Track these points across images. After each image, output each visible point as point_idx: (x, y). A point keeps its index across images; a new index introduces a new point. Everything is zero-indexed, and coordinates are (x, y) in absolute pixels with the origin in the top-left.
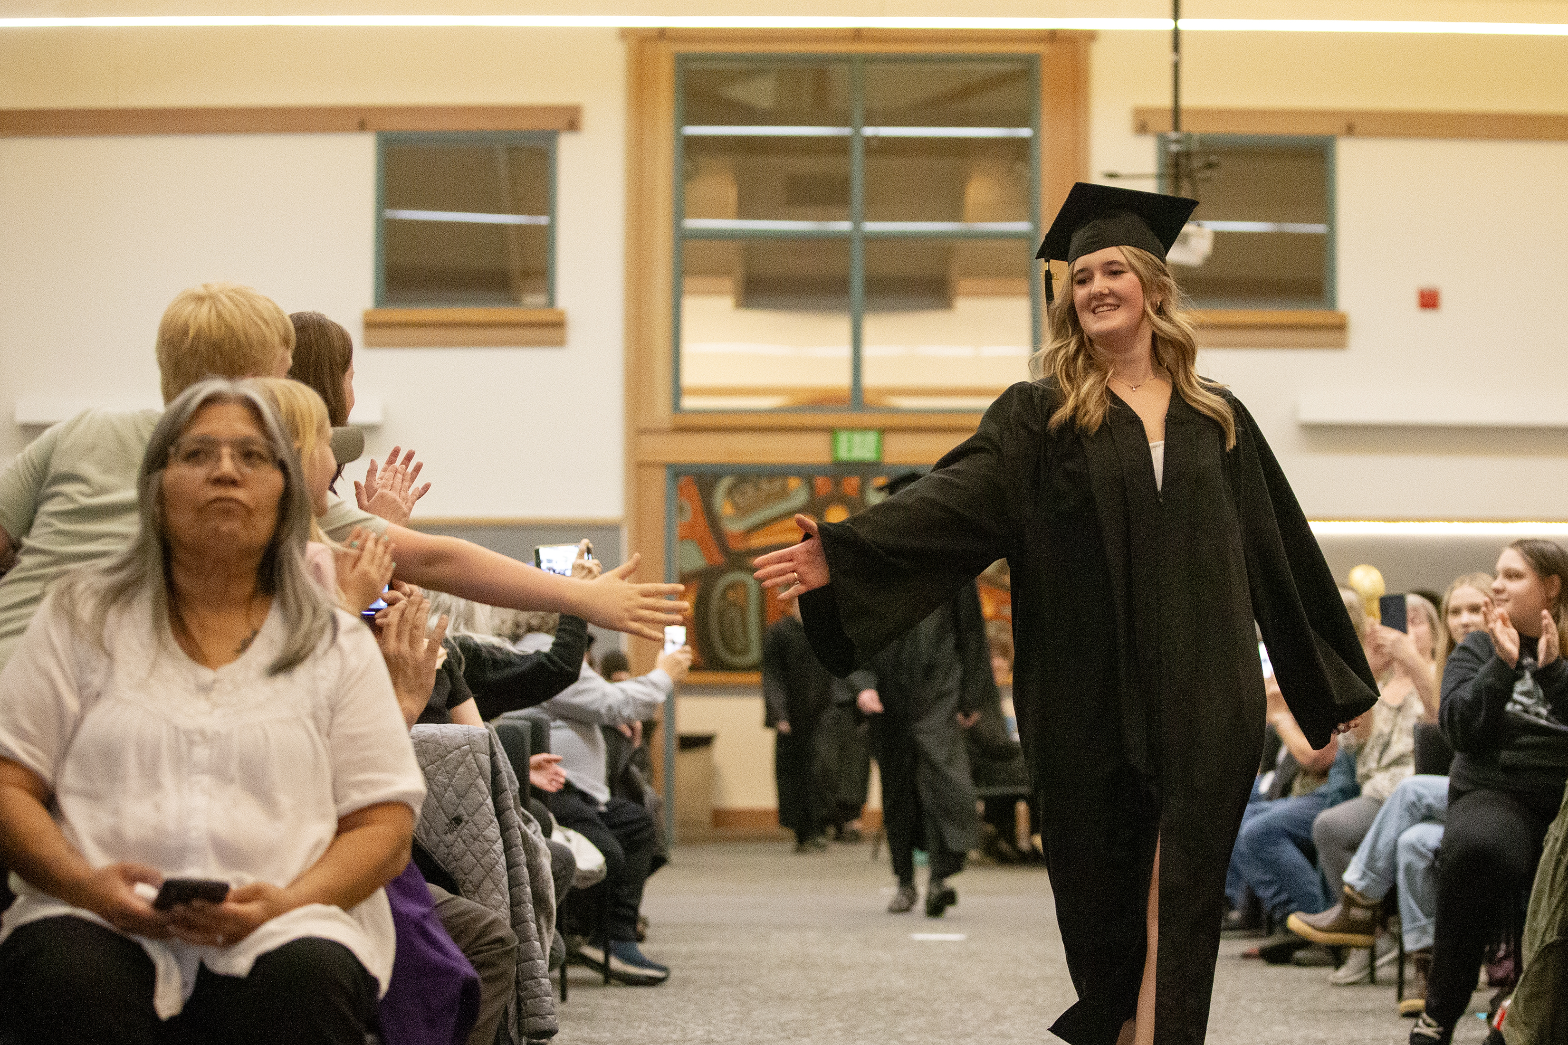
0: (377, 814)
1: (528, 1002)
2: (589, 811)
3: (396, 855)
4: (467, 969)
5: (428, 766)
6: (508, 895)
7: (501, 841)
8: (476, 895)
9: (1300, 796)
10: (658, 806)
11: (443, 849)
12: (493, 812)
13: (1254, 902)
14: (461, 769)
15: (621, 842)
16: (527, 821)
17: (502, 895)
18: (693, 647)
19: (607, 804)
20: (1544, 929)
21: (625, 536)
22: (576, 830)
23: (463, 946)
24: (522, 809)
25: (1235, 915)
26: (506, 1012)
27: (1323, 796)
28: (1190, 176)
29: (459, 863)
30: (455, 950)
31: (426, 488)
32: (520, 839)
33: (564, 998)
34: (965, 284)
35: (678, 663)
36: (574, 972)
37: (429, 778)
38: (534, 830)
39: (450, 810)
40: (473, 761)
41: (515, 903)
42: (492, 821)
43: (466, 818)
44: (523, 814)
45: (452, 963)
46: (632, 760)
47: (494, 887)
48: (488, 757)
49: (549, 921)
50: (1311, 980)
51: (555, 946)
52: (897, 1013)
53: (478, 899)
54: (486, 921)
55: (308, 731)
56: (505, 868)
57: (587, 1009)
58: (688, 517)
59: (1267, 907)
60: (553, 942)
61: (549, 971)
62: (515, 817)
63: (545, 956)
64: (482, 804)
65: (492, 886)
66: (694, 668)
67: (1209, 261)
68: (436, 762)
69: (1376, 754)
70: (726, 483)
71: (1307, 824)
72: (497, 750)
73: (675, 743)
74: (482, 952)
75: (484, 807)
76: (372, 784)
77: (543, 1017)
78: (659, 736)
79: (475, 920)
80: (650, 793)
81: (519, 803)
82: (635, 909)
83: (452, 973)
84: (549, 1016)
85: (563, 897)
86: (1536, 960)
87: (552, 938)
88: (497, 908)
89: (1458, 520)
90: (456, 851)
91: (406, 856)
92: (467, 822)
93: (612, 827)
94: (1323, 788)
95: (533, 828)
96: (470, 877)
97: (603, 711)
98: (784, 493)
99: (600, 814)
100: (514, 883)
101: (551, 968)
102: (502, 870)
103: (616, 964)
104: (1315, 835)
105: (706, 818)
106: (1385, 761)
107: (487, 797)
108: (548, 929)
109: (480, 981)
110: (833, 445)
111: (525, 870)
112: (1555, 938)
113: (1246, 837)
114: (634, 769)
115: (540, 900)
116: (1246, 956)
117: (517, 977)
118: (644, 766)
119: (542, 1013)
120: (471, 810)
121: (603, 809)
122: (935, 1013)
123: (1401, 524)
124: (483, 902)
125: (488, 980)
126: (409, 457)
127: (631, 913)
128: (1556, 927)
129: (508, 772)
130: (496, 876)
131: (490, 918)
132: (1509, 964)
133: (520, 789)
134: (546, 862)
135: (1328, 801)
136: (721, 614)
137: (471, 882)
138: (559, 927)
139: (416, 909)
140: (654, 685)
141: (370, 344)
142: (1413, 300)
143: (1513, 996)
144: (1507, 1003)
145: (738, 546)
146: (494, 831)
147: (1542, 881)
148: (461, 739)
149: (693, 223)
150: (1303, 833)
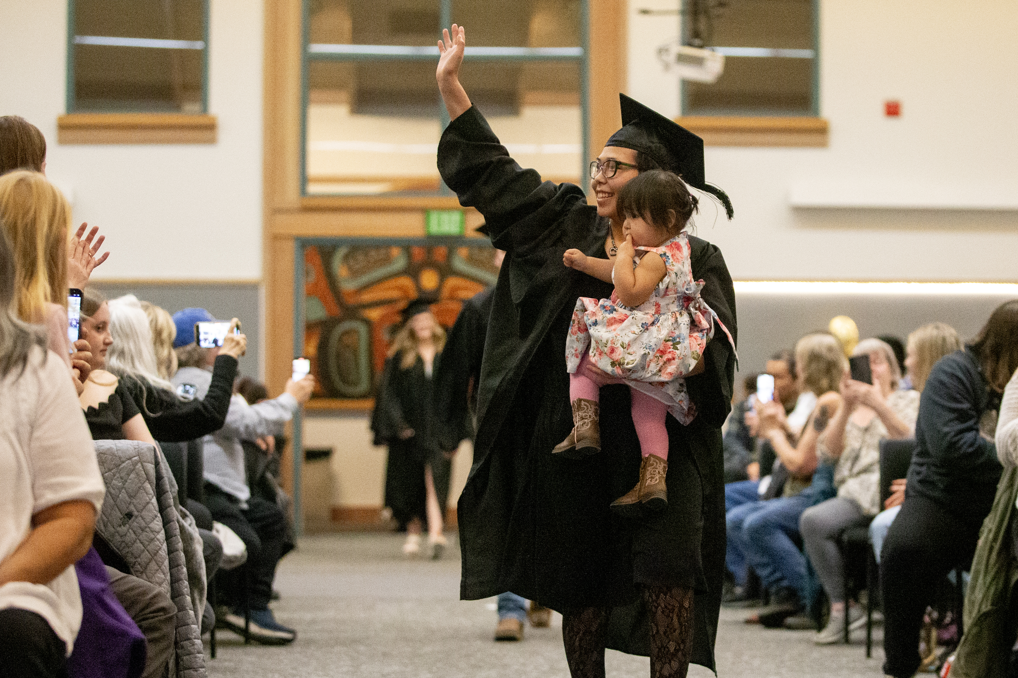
0: (66, 510)
1: (185, 658)
2: (233, 508)
3: (81, 542)
4: (136, 632)
5: (106, 473)
6: (169, 574)
7: (163, 531)
8: (144, 574)
9: (791, 496)
10: (287, 505)
11: (118, 538)
12: (157, 509)
13: (754, 579)
14: (132, 476)
15: (258, 533)
16: (184, 516)
17: (164, 574)
18: (315, 376)
19: (248, 502)
20: (980, 601)
21: (263, 294)
22: (224, 523)
23: (134, 614)
24: (181, 507)
25: (739, 590)
26: (167, 663)
27: (808, 497)
28: (706, 12)
29: (131, 549)
30: (128, 618)
31: (106, 256)
32: (178, 530)
33: (213, 655)
34: (529, 96)
35: (302, 388)
36: (221, 635)
37: (107, 482)
38: (190, 524)
39: (124, 507)
40: (141, 468)
41: (174, 581)
42: (156, 516)
43: (136, 513)
44: (181, 511)
45: (125, 627)
46: (267, 467)
47: (158, 568)
48: (153, 466)
49: (201, 595)
50: (800, 641)
51: (206, 615)
52: (474, 666)
53: (145, 577)
54: (150, 596)
55: (11, 444)
56: (167, 553)
57: (232, 664)
58: (312, 278)
59: (764, 583)
60: (205, 611)
61: (201, 635)
62: (175, 513)
63: (198, 622)
64: (148, 503)
65: (156, 567)
66: (315, 396)
67: (722, 79)
68: (112, 470)
69: (849, 464)
70: (341, 252)
71: (796, 518)
72: (160, 460)
73: (301, 456)
74: (147, 619)
75: (150, 505)
76: (63, 486)
77: (196, 670)
78: (289, 451)
79: (144, 593)
80: (282, 494)
81: (178, 502)
82: (269, 585)
83: (124, 634)
84: (200, 669)
85: (213, 575)
86: (975, 624)
87: (204, 608)
88: (160, 584)
89: (914, 281)
90: (127, 539)
91: (88, 543)
92: (136, 517)
93: (250, 521)
94: (808, 491)
95: (189, 522)
96: (139, 560)
97: (242, 429)
98: (387, 260)
99: (243, 511)
100: (173, 565)
101: (203, 632)
102: (164, 554)
103: (254, 628)
104: (803, 528)
105: (325, 514)
106: (856, 469)
107: (153, 497)
108: (201, 600)
109: (146, 640)
110: (426, 222)
111: (182, 554)
112: (989, 607)
113: (749, 529)
114: (269, 475)
115: (194, 578)
116: (749, 622)
117: (176, 638)
118: (275, 473)
119: (195, 666)
120: (140, 507)
121: (245, 506)
122: (505, 666)
123: (870, 284)
124: (149, 579)
125: (154, 641)
126: (94, 231)
127: (265, 588)
128: (990, 598)
129: (169, 479)
130: (159, 559)
131: (155, 592)
132: (953, 629)
133: (179, 492)
134: (199, 548)
135: (813, 499)
136: (338, 356)
137: (139, 564)
138: (208, 599)
139: (95, 585)
140: (283, 407)
141: (62, 141)
142: (880, 110)
143: (956, 653)
144: (952, 659)
145: (352, 301)
146: (158, 524)
147: (978, 563)
148: (132, 452)
149: (317, 48)
150: (792, 526)
